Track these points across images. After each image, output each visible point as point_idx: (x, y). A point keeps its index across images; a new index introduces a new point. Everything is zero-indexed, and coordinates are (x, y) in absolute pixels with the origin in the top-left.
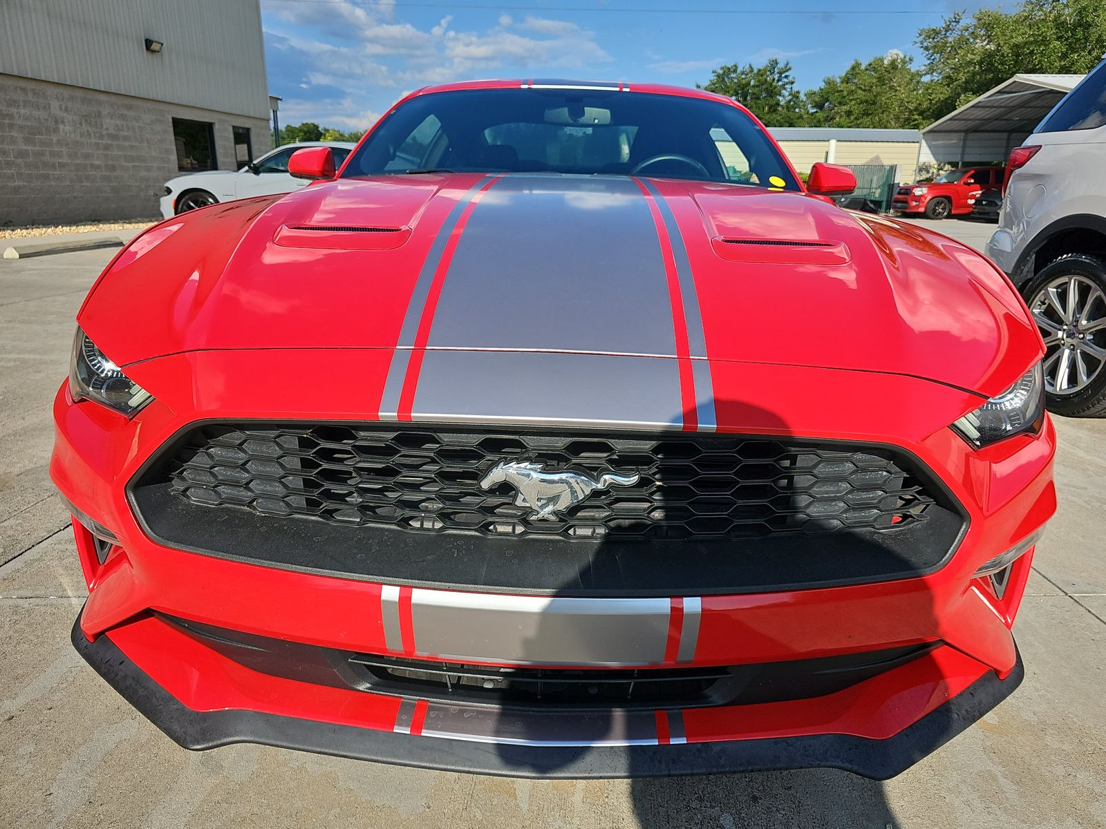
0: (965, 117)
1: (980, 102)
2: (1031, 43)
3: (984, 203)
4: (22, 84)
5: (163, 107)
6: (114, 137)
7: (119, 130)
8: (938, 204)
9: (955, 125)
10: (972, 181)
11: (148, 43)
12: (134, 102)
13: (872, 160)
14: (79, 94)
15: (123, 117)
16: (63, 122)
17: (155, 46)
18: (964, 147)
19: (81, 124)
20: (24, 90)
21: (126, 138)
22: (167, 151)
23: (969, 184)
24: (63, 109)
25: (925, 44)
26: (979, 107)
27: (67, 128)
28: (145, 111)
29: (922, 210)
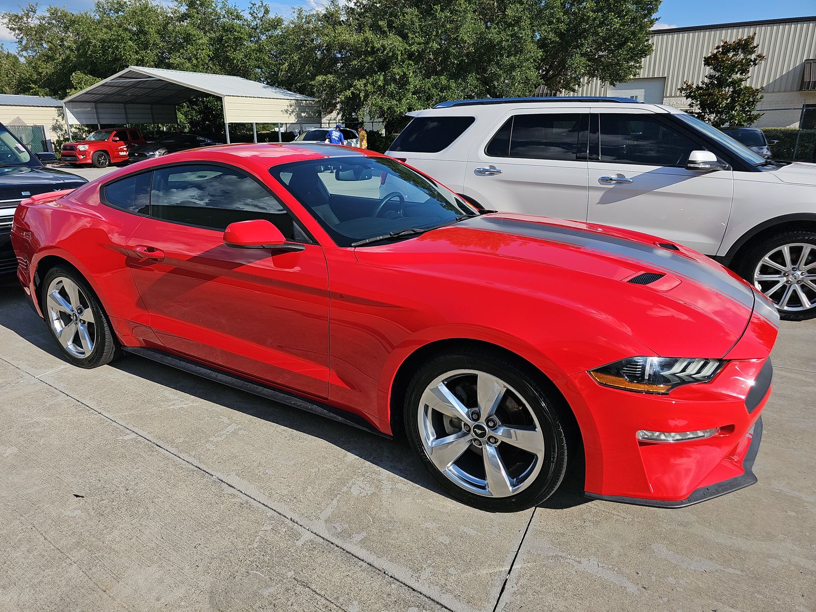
0: (95, 92)
1: (107, 83)
2: (114, 40)
3: (136, 155)
8: (100, 156)
9: (88, 97)
10: (118, 139)
13: (14, 121)
18: (97, 113)
23: (116, 141)
25: (10, 26)
26: (106, 86)
29: (89, 161)
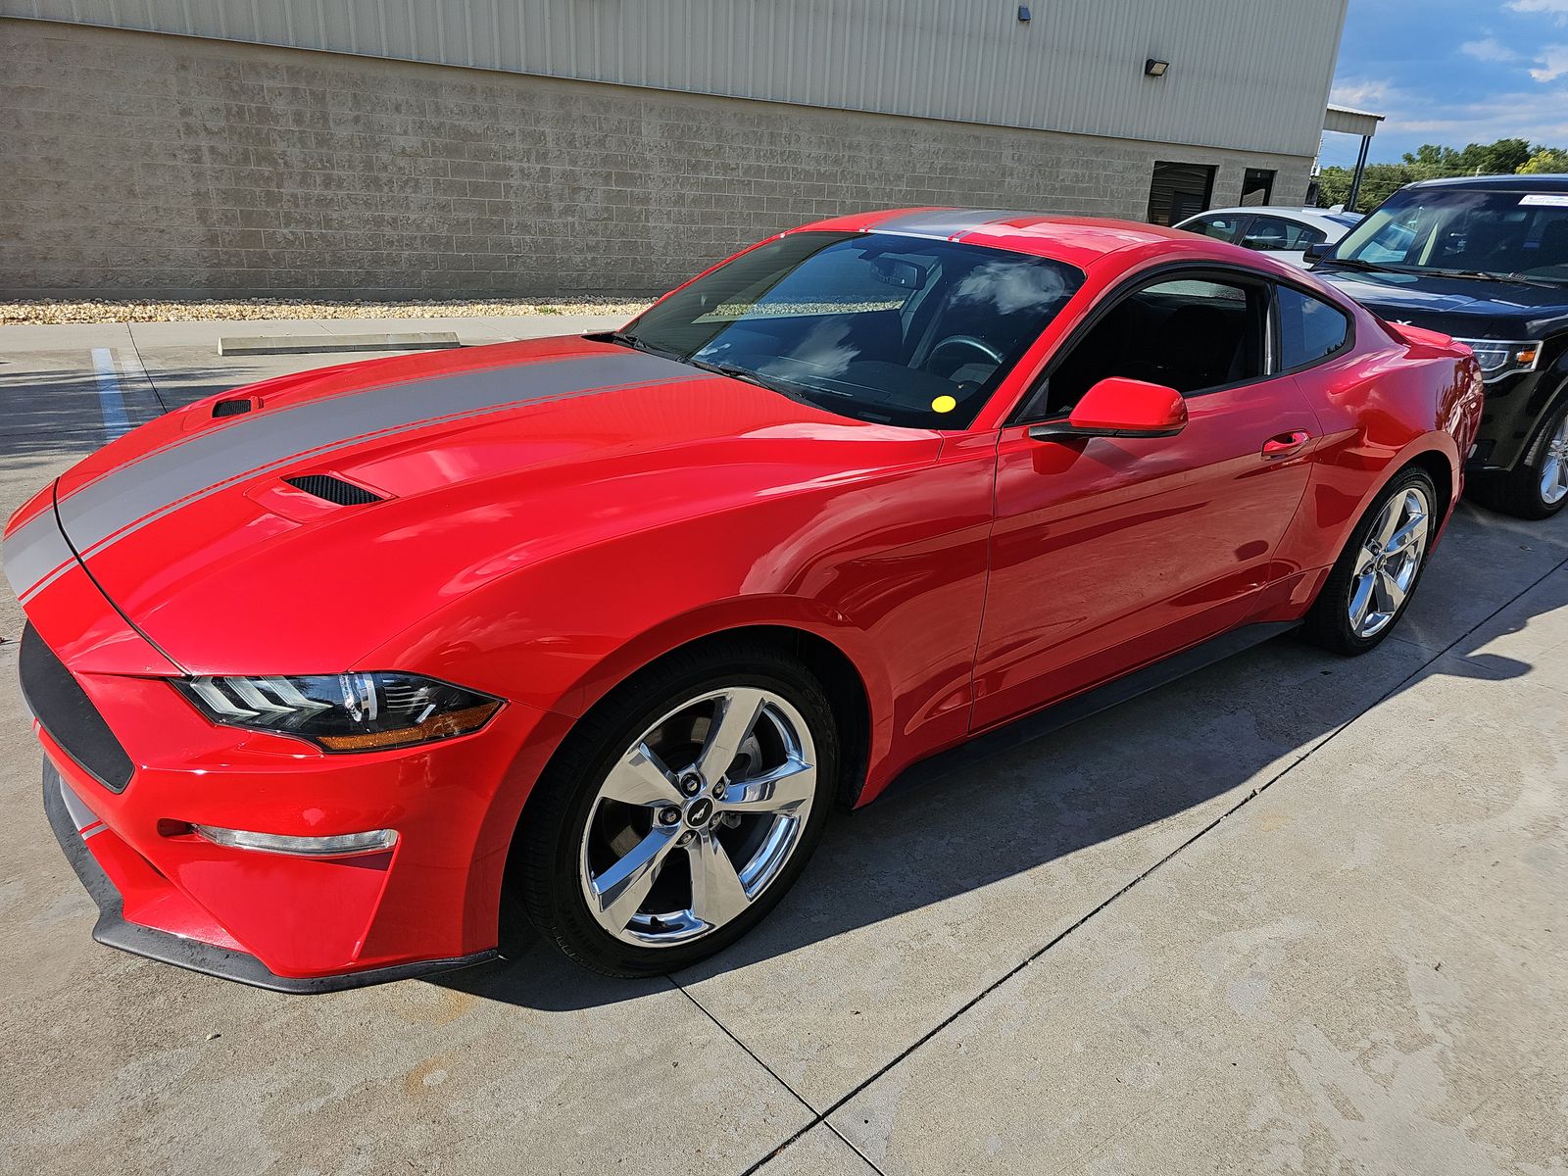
4: (977, 131)
5: (1146, 148)
6: (1066, 190)
7: (1077, 181)
11: (1150, 64)
12: (1108, 144)
14: (1041, 138)
15: (1088, 164)
16: (1011, 174)
17: (1158, 68)
19: (1032, 176)
20: (977, 138)
21: (1083, 191)
22: (1135, 206)
24: (1016, 158)
27: (1015, 181)
28: (1119, 155)
